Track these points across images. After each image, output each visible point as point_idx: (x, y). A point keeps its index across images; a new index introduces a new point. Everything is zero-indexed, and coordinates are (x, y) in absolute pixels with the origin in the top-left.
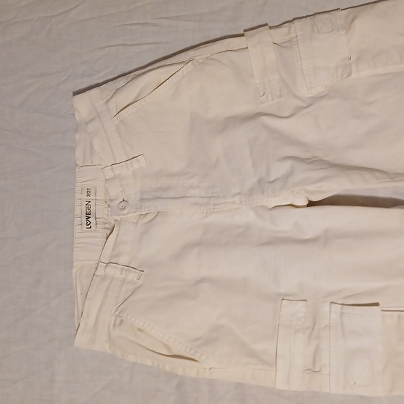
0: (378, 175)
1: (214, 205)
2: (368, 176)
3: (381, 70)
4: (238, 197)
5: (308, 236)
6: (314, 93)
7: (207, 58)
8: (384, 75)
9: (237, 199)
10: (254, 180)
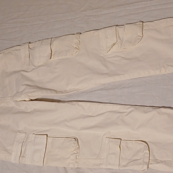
0: (53, 91)
1: (3, 100)
2: (48, 91)
3: (60, 58)
4: (10, 97)
5: (29, 111)
6: (40, 64)
7: (9, 52)
8: (61, 59)
9: (9, 98)
10: (15, 92)
